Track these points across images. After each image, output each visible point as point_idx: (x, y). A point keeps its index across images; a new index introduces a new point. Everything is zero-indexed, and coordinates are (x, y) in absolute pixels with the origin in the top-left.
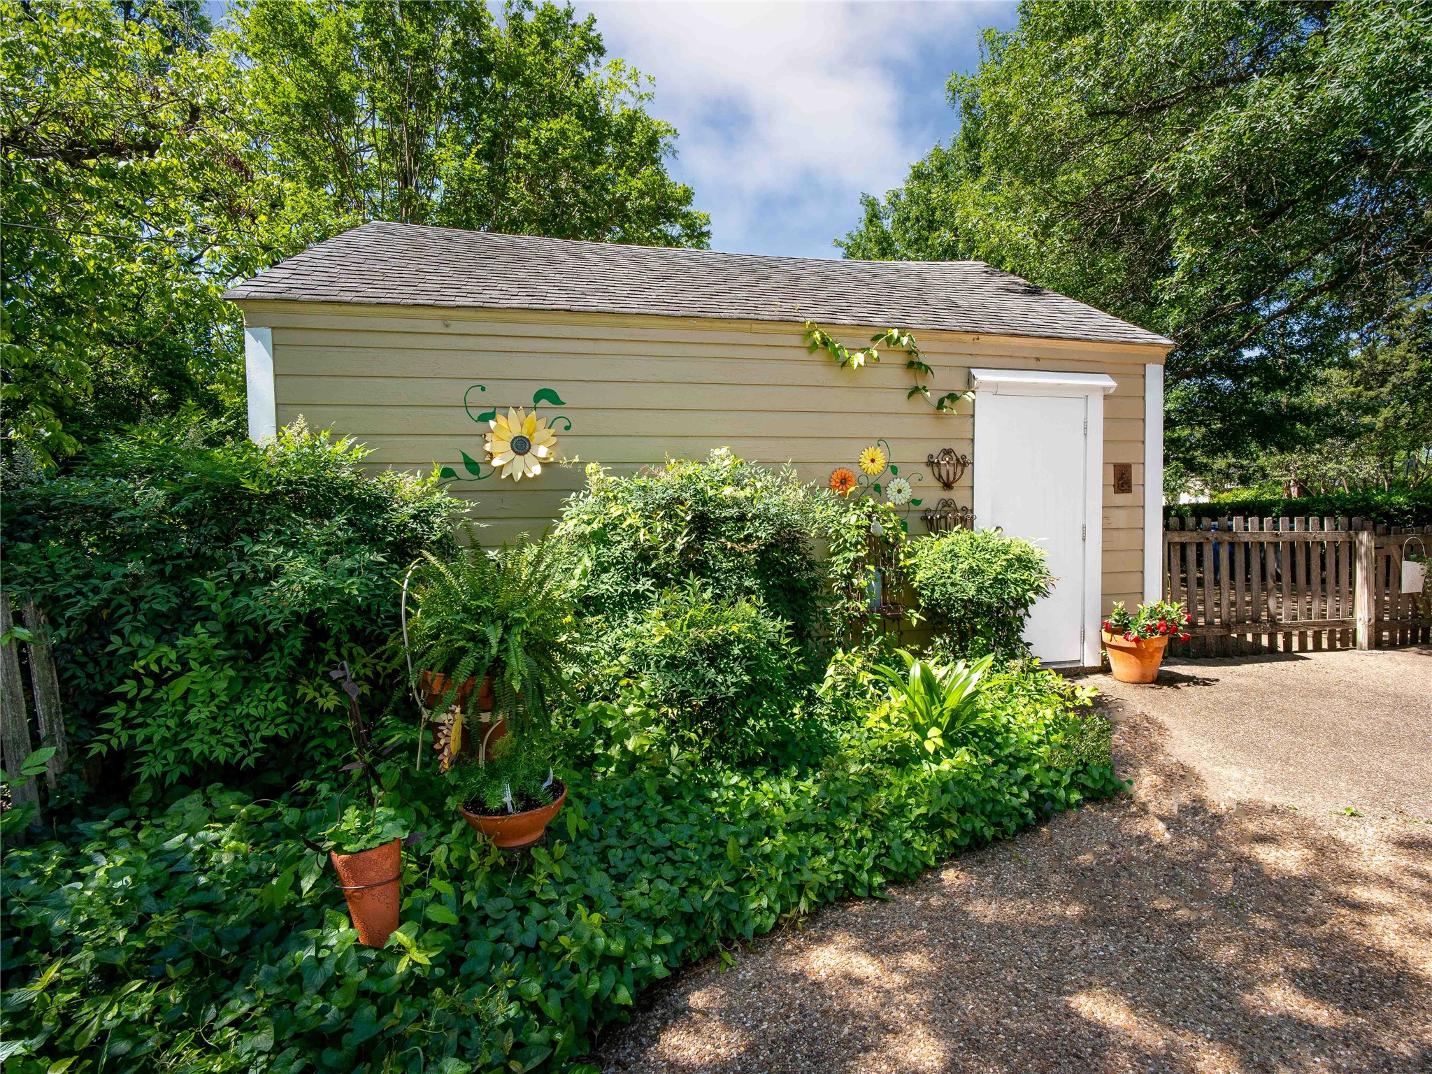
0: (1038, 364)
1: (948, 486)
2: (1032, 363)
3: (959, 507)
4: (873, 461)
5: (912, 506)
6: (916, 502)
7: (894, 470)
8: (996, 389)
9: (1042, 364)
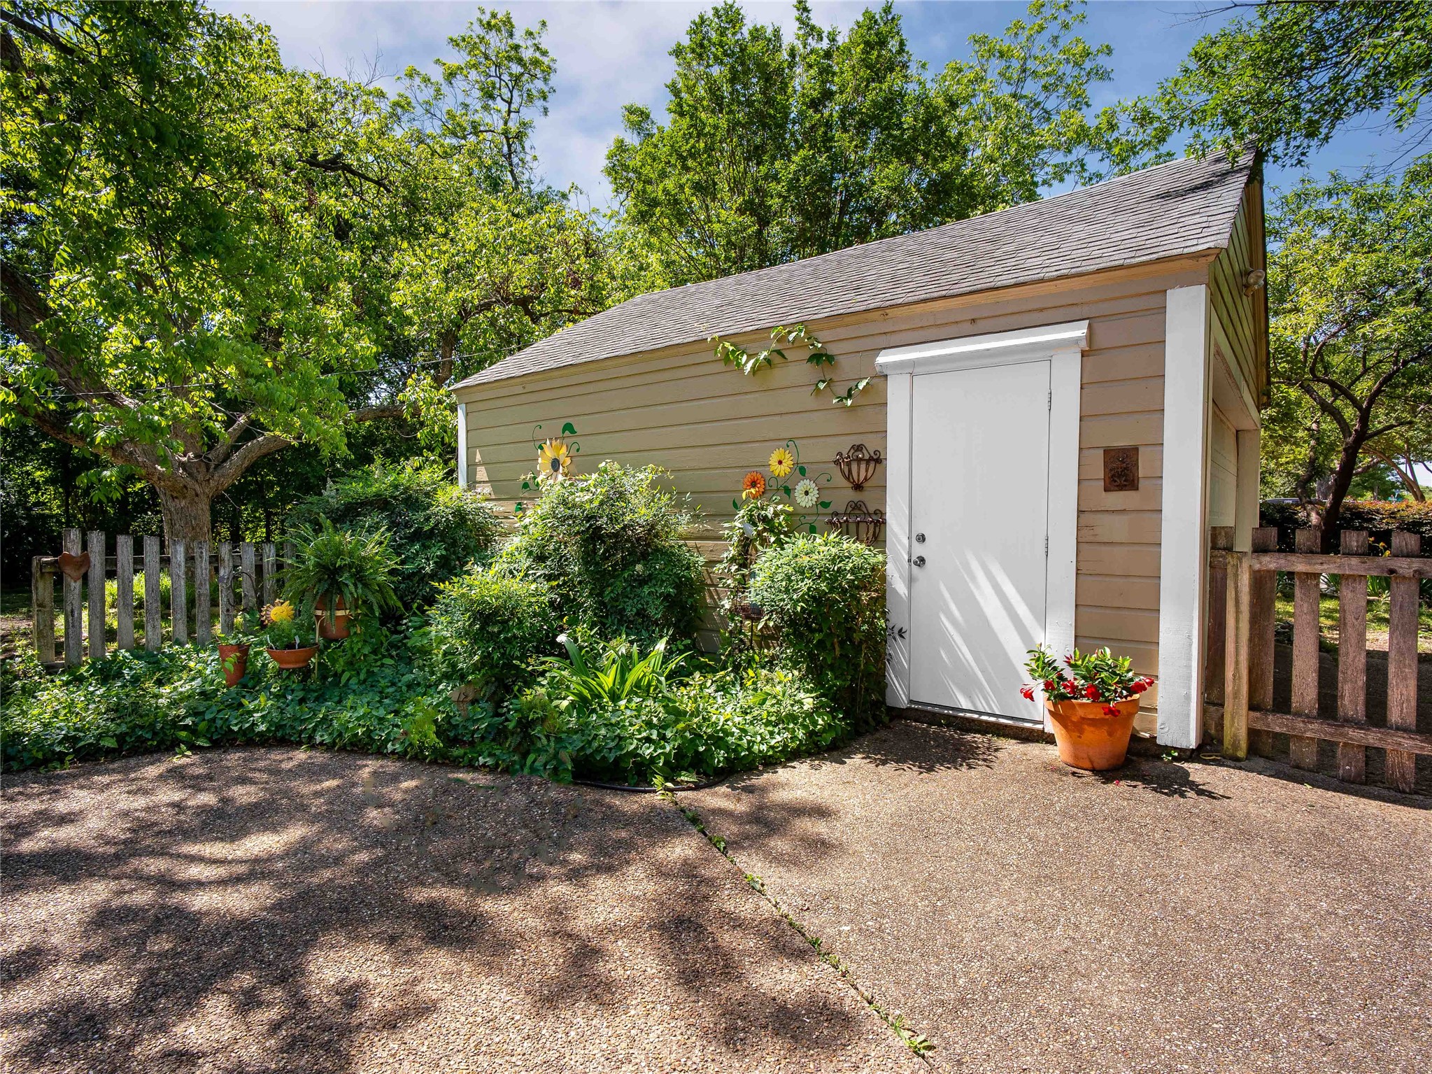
0: (975, 327)
1: (858, 487)
2: (968, 328)
3: (871, 510)
4: (780, 462)
5: (821, 510)
6: (825, 505)
7: (802, 471)
8: (911, 369)
9: (981, 325)
